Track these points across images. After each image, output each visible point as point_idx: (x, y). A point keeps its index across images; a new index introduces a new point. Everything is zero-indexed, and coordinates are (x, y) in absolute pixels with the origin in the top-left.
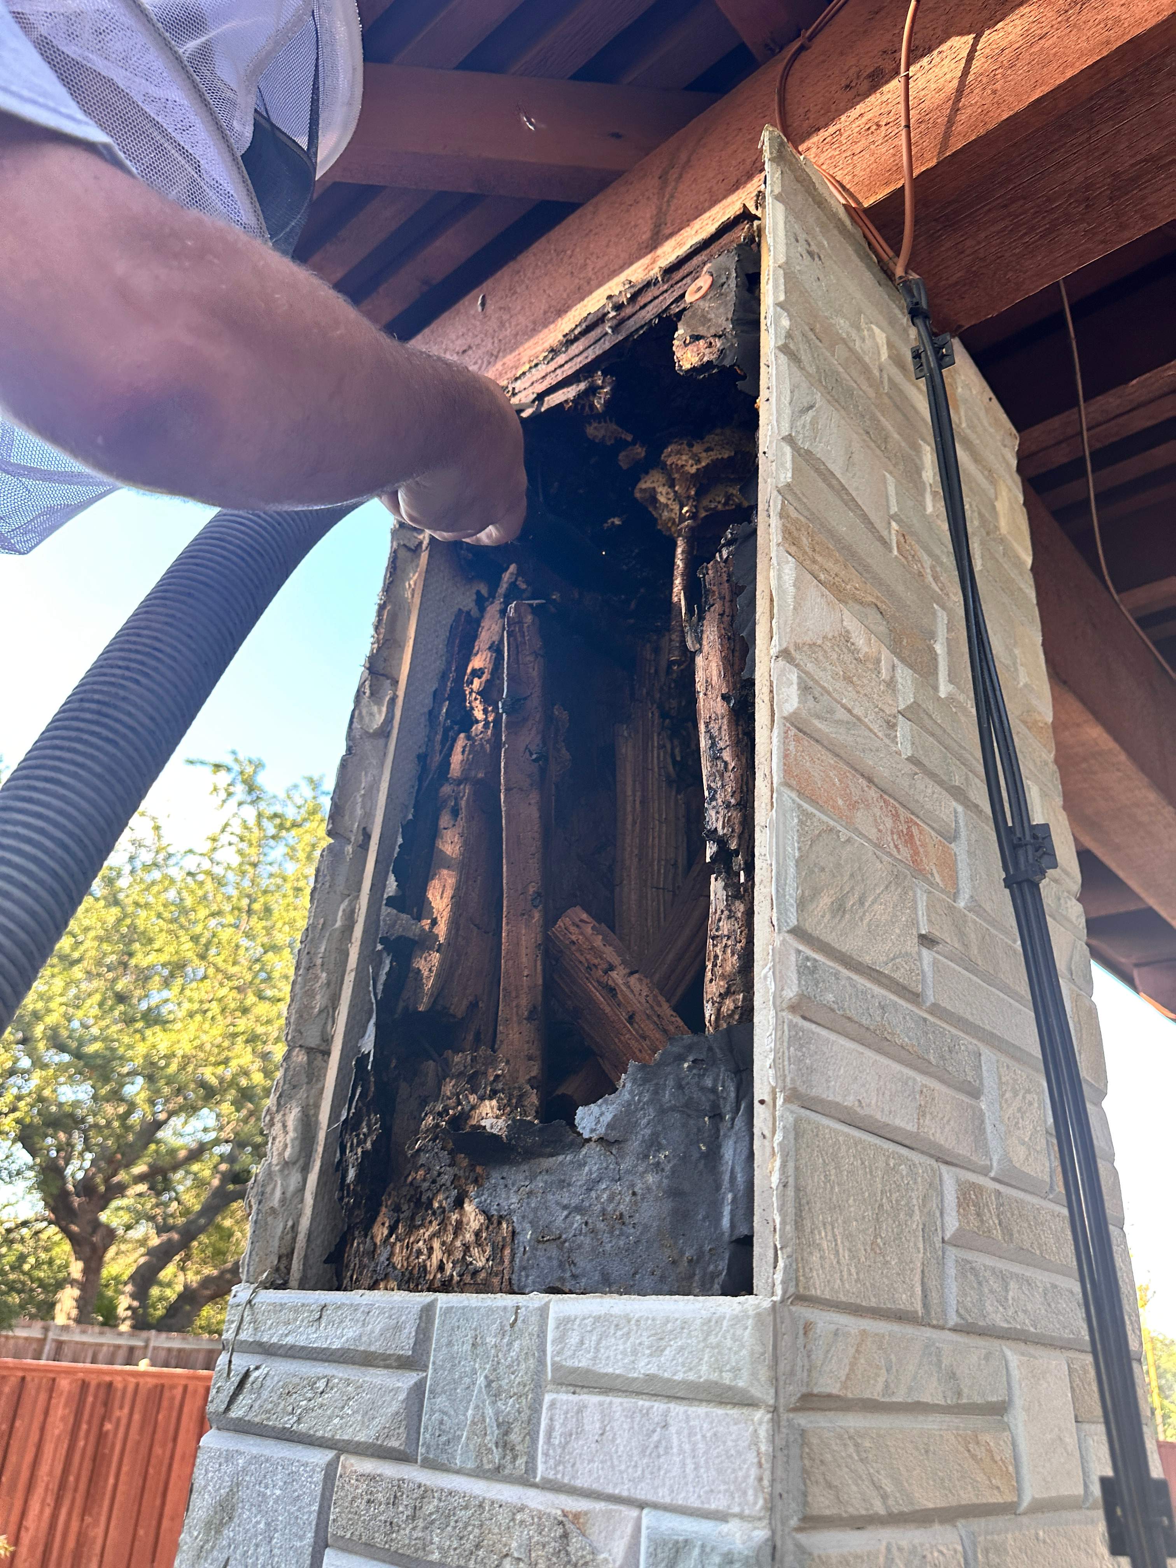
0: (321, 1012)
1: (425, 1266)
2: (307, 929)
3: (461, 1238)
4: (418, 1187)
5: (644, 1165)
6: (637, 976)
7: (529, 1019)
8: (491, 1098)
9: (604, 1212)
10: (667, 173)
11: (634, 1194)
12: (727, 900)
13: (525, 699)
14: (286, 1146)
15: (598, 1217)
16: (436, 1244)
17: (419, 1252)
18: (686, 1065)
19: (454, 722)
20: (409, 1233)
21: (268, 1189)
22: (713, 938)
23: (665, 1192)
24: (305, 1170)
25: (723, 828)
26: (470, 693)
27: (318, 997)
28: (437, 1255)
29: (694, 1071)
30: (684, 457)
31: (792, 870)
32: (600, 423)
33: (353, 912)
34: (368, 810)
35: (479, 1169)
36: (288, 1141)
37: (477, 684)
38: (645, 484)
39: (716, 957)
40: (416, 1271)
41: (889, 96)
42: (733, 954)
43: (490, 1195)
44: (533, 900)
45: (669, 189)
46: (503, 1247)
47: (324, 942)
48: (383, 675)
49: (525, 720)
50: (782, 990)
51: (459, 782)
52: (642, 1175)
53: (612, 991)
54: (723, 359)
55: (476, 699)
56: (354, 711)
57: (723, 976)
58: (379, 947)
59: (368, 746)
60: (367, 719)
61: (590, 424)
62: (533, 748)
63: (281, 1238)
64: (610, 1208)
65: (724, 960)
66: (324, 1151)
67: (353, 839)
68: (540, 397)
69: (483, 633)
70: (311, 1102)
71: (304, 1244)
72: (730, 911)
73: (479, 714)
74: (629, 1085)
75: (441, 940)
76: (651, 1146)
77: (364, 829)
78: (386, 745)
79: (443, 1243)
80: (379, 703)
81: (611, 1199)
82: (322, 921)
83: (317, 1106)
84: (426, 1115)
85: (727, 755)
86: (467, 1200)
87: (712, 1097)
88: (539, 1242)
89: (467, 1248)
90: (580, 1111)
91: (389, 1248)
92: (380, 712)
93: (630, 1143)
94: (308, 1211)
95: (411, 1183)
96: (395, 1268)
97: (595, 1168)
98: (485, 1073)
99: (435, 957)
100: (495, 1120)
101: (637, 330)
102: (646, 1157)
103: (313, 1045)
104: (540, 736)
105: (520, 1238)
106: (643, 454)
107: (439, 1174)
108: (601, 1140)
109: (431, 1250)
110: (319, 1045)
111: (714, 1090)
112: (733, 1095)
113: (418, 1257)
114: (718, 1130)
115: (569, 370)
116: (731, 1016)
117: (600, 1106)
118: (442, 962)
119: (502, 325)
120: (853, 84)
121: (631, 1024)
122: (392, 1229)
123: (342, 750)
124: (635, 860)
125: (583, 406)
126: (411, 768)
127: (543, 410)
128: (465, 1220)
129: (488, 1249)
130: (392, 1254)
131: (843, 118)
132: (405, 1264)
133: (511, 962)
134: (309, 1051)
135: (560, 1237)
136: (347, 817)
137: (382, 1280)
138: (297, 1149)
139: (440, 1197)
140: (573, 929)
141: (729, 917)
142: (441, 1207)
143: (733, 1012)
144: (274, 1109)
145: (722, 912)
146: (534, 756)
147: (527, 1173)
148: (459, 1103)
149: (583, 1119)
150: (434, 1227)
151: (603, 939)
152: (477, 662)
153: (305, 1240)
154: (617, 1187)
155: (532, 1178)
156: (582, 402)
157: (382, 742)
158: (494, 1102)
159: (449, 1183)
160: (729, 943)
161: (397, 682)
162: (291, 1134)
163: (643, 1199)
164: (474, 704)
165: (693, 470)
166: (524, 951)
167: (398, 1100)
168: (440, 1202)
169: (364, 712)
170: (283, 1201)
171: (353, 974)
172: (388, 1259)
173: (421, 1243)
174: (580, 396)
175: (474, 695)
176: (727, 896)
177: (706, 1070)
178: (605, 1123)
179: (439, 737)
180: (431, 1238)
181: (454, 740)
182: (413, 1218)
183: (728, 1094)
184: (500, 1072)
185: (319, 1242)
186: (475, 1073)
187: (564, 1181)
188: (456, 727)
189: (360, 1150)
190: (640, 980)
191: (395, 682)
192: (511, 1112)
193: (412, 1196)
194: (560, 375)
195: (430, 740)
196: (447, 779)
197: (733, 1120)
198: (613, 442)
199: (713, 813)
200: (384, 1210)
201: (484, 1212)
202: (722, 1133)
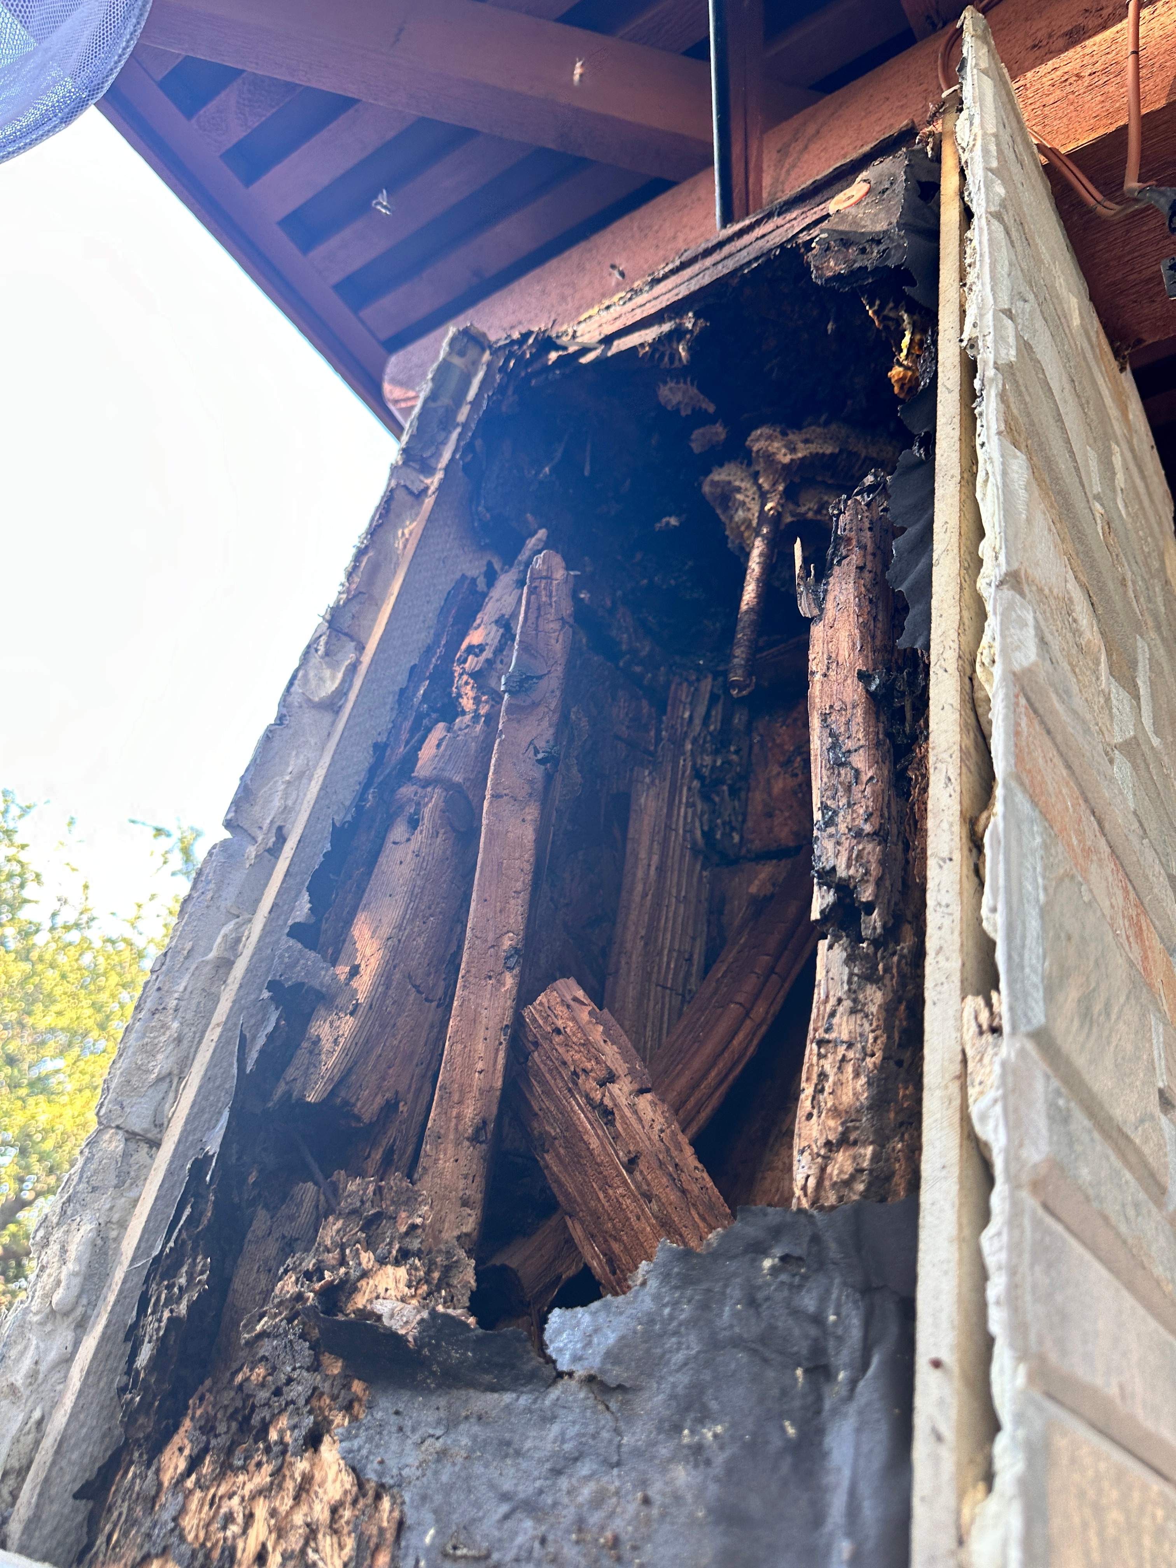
0: (160, 1080)
1: (233, 1550)
2: (165, 954)
3: (304, 1508)
4: (249, 1396)
5: (672, 1444)
6: (649, 1096)
7: (474, 1139)
8: (397, 1263)
9: (580, 1525)
10: (789, 146)
11: (646, 1501)
12: (850, 982)
13: (540, 678)
14: (58, 1283)
15: (569, 1532)
16: (261, 1509)
17: (229, 1518)
18: (767, 1263)
19: (432, 709)
20: (219, 1477)
21: (13, 1353)
22: (821, 1043)
23: (710, 1511)
24: (82, 1326)
25: (848, 867)
26: (461, 675)
27: (160, 1057)
28: (259, 1532)
29: (783, 1277)
30: (776, 445)
31: (1034, 924)
32: (678, 383)
33: (238, 940)
34: (290, 803)
35: (357, 1386)
36: (63, 1277)
37: (471, 663)
38: (720, 475)
39: (823, 1076)
40: (216, 1554)
41: (1095, 48)
42: (857, 1075)
43: (370, 1440)
44: (507, 958)
45: (790, 160)
46: (377, 1547)
47: (187, 976)
48: (346, 634)
49: (535, 705)
50: (1021, 1145)
51: (427, 783)
52: (664, 1467)
53: (607, 1114)
54: (886, 259)
55: (467, 683)
56: (297, 670)
57: (835, 1112)
58: (266, 994)
59: (308, 717)
60: (313, 683)
61: (665, 383)
62: (541, 744)
63: (16, 1440)
64: (595, 1518)
65: (839, 1083)
66: (117, 1302)
67: (260, 839)
68: (608, 340)
69: (490, 605)
70: (116, 1217)
71: (49, 1458)
72: (855, 1001)
73: (467, 703)
74: (653, 1284)
75: (361, 997)
76: (687, 1409)
77: (280, 828)
78: (333, 723)
79: (273, 1513)
80: (334, 666)
81: (598, 1501)
82: (189, 945)
83: (123, 1225)
84: (286, 1272)
85: (859, 761)
86: (327, 1439)
87: (813, 1331)
88: (446, 1555)
89: (312, 1532)
90: (556, 1316)
91: (180, 1497)
92: (333, 678)
93: (646, 1394)
94: (69, 1401)
95: (241, 1387)
96: (182, 1538)
97: (572, 1432)
98: (393, 1218)
99: (347, 1025)
100: (400, 1305)
101: (749, 263)
102: (677, 1429)
103: (137, 1129)
104: (552, 731)
105: (410, 1539)
106: (723, 436)
107: (290, 1381)
108: (590, 1380)
109: (249, 1518)
110: (147, 1131)
111: (818, 1320)
112: (856, 1333)
113: (224, 1528)
114: (819, 1399)
115: (651, 309)
116: (848, 1183)
117: (594, 1314)
118: (355, 1035)
119: (563, 298)
120: (1044, 43)
121: (630, 1172)
122: (194, 1463)
123: (271, 717)
124: (640, 944)
125: (662, 355)
126: (363, 759)
127: (609, 354)
128: (318, 1476)
129: (350, 1543)
130: (183, 1510)
131: (1029, 74)
132: (202, 1535)
133: (459, 1047)
134: (131, 1136)
135: (487, 1556)
136: (257, 808)
137: (157, 1556)
138: (75, 1291)
139: (283, 1422)
140: (560, 1010)
141: (853, 1011)
142: (281, 1441)
143: (853, 1178)
144: (55, 1220)
145: (840, 1001)
146: (540, 756)
147: (442, 1414)
148: (343, 1262)
149: (559, 1332)
150: (262, 1478)
151: (604, 1032)
152: (475, 637)
153: (51, 1452)
154: (612, 1480)
155: (451, 1424)
156: (661, 349)
157: (328, 718)
158: (402, 1272)
159: (301, 1402)
160: (851, 1054)
161: (364, 648)
162: (71, 1266)
163: (663, 1516)
164: (463, 690)
165: (786, 460)
166: (482, 1034)
167: (249, 1236)
168: (281, 1433)
169: (311, 674)
170: (33, 1375)
171: (219, 1030)
172: (175, 1519)
173: (236, 1500)
174: (661, 340)
175: (465, 677)
176: (851, 975)
177: (805, 1278)
178: (602, 1349)
179: (407, 725)
180: (253, 1498)
181: (429, 730)
182: (230, 1451)
183: (847, 1329)
184: (419, 1221)
185: (75, 1456)
186: (379, 1216)
187: (509, 1444)
188: (434, 716)
189: (166, 1314)
190: (653, 1104)
191: (361, 648)
192: (430, 1294)
193: (237, 1411)
194: (639, 315)
195: (396, 727)
196: (410, 779)
197: (853, 1383)
198: (689, 412)
199: (829, 845)
200: (187, 1424)
201: (354, 1469)
202: (827, 1405)
